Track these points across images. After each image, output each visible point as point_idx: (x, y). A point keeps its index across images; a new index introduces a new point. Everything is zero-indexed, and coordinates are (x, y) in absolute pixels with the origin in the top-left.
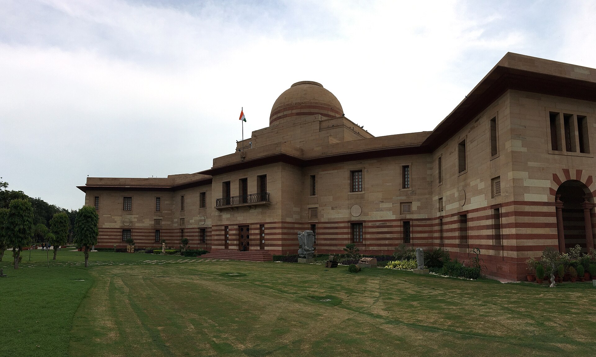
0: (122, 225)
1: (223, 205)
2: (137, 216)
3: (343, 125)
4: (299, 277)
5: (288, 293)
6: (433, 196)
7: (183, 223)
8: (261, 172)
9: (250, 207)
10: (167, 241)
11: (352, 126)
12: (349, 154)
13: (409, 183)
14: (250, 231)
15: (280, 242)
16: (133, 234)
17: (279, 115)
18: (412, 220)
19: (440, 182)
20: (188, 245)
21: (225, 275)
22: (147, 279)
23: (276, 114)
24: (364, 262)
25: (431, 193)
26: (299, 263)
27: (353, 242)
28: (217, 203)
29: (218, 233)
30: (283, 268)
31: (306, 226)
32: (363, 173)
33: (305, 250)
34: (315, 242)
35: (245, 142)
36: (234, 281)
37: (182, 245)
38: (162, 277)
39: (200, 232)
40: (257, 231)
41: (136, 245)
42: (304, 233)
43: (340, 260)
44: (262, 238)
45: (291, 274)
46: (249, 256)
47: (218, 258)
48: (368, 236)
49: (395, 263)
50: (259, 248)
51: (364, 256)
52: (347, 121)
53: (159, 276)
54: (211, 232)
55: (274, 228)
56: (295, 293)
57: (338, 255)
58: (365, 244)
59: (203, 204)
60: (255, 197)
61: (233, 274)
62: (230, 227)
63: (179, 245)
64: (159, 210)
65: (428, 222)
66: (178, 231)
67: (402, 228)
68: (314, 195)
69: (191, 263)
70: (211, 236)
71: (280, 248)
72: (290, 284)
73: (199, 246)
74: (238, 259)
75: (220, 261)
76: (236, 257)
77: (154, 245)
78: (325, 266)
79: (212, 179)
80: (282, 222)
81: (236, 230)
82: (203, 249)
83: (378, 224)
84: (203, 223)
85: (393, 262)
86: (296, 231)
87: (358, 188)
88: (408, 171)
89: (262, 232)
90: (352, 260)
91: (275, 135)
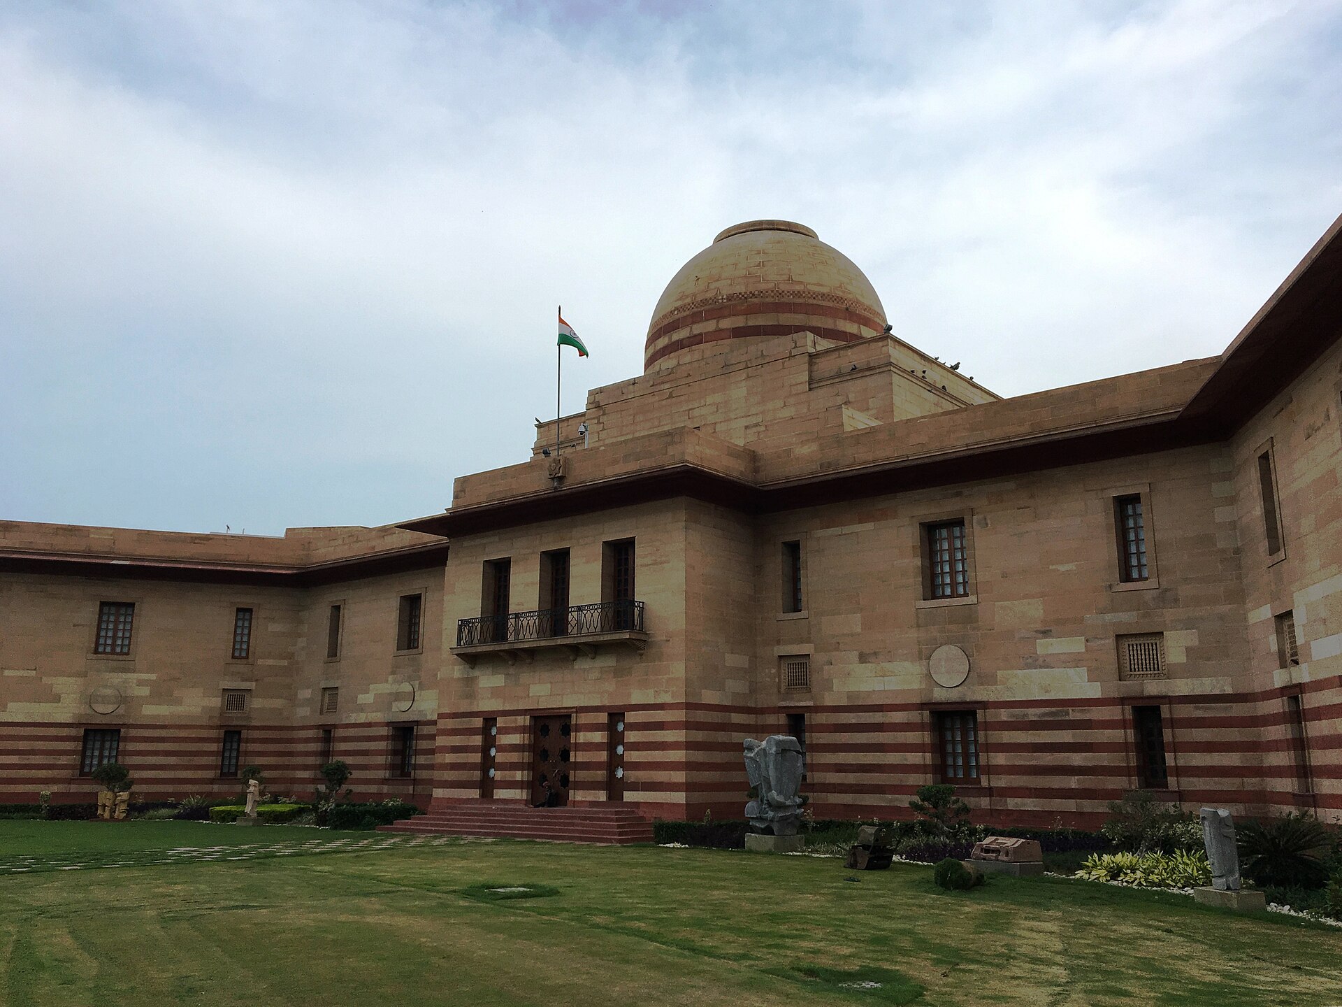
0: (84, 709)
1: (483, 641)
2: (153, 677)
3: (888, 366)
4: (754, 901)
5: (719, 957)
6: (1249, 605)
7: (333, 706)
8: (616, 531)
9: (577, 651)
10: (266, 774)
11: (918, 366)
12: (915, 463)
13: (1144, 561)
14: (573, 734)
15: (679, 777)
16: (131, 746)
17: (676, 336)
18: (1170, 700)
19: (1273, 550)
20: (345, 787)
21: (481, 892)
22: (174, 919)
23: (665, 333)
24: (993, 851)
25: (1239, 596)
26: (750, 852)
27: (945, 780)
28: (460, 632)
29: (457, 741)
30: (694, 869)
31: (771, 719)
32: (967, 530)
33: (770, 805)
34: (804, 778)
35: (565, 424)
36: (515, 914)
37: (322, 788)
38: (243, 907)
39: (393, 738)
40: (599, 737)
41: (135, 788)
42: (767, 744)
43: (899, 842)
44: (615, 761)
45: (724, 888)
46: (569, 824)
47: (455, 832)
48: (1000, 759)
49: (1113, 862)
50: (602, 796)
51: (988, 832)
52: (902, 349)
53: (232, 903)
54: (432, 737)
55: (660, 726)
56: (745, 957)
57: (890, 825)
58: (990, 788)
59: (409, 636)
60: (593, 618)
61: (508, 890)
62: (501, 721)
63: (310, 788)
64: (244, 654)
65: (1238, 710)
66: (311, 734)
67: (1130, 732)
68: (796, 609)
69: (354, 851)
70: (432, 752)
71: (680, 797)
72: (724, 923)
73: (385, 789)
74: (526, 836)
75: (462, 842)
76: (520, 829)
77: (216, 788)
78: (843, 863)
79: (448, 548)
80: (689, 706)
81: (523, 730)
82: (399, 801)
83: (1033, 714)
84: (405, 705)
85: (1106, 858)
86: (736, 737)
87: (954, 584)
88: (1136, 516)
89: (615, 739)
90: (945, 845)
91: (664, 402)
